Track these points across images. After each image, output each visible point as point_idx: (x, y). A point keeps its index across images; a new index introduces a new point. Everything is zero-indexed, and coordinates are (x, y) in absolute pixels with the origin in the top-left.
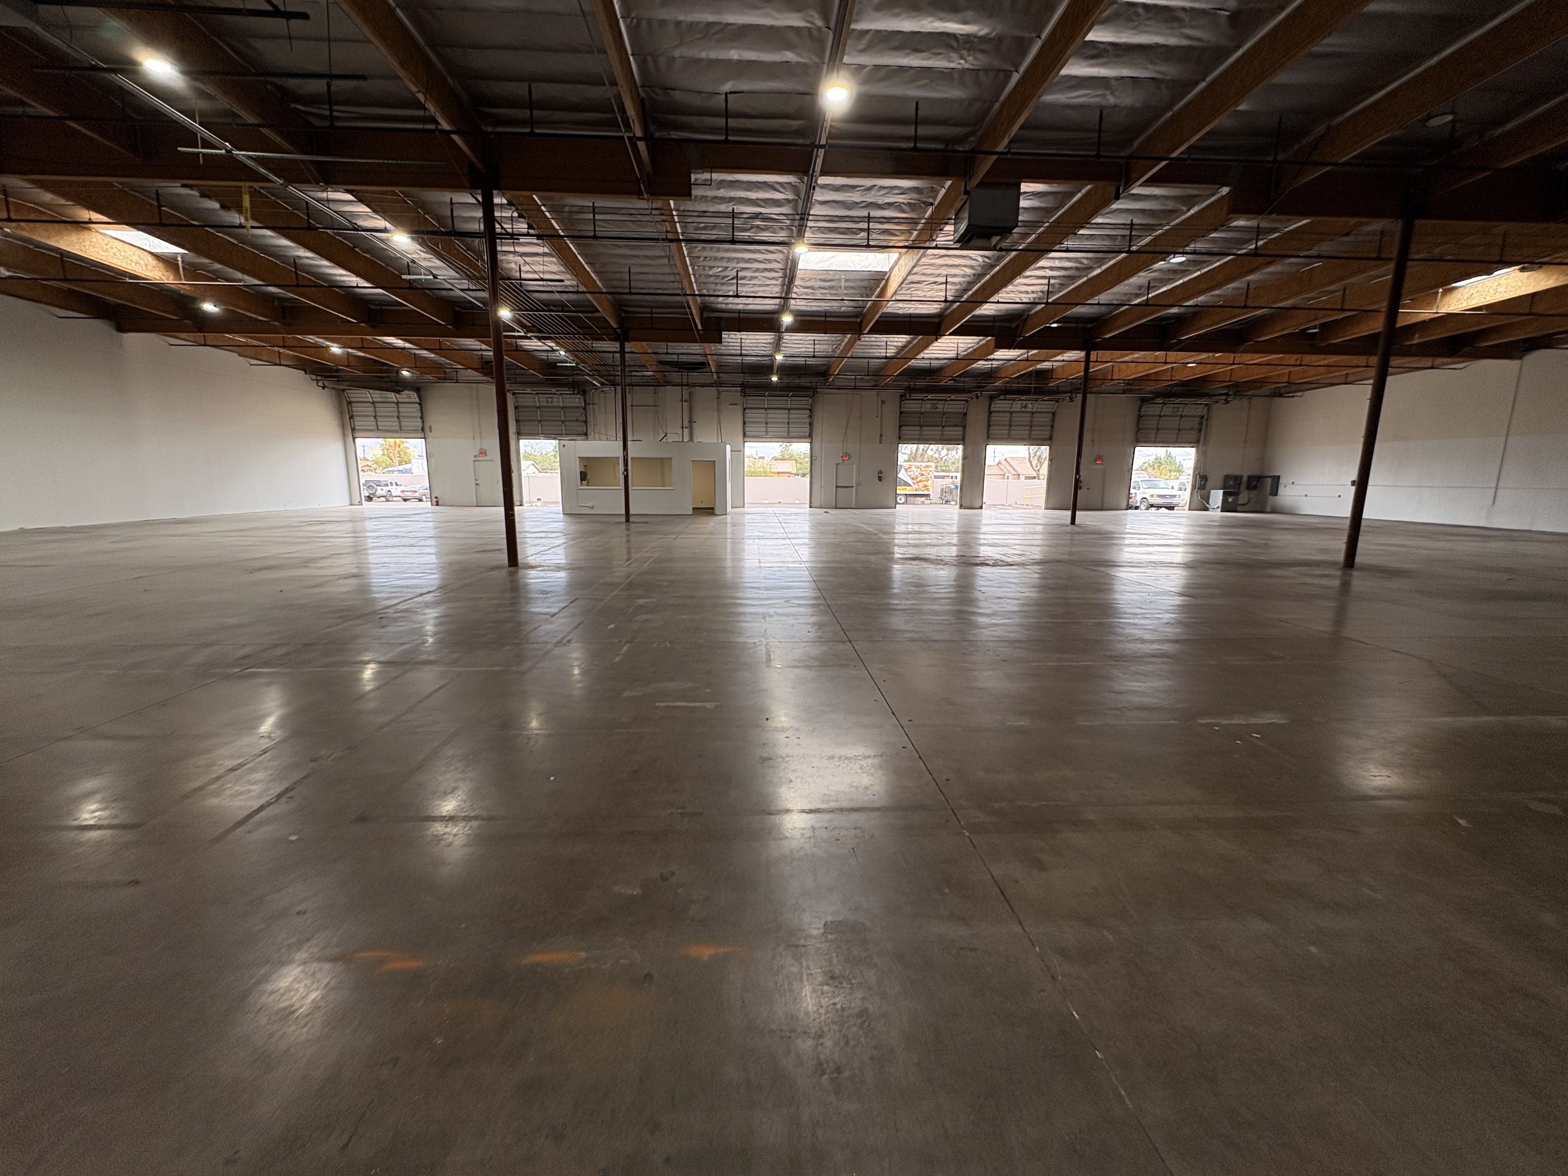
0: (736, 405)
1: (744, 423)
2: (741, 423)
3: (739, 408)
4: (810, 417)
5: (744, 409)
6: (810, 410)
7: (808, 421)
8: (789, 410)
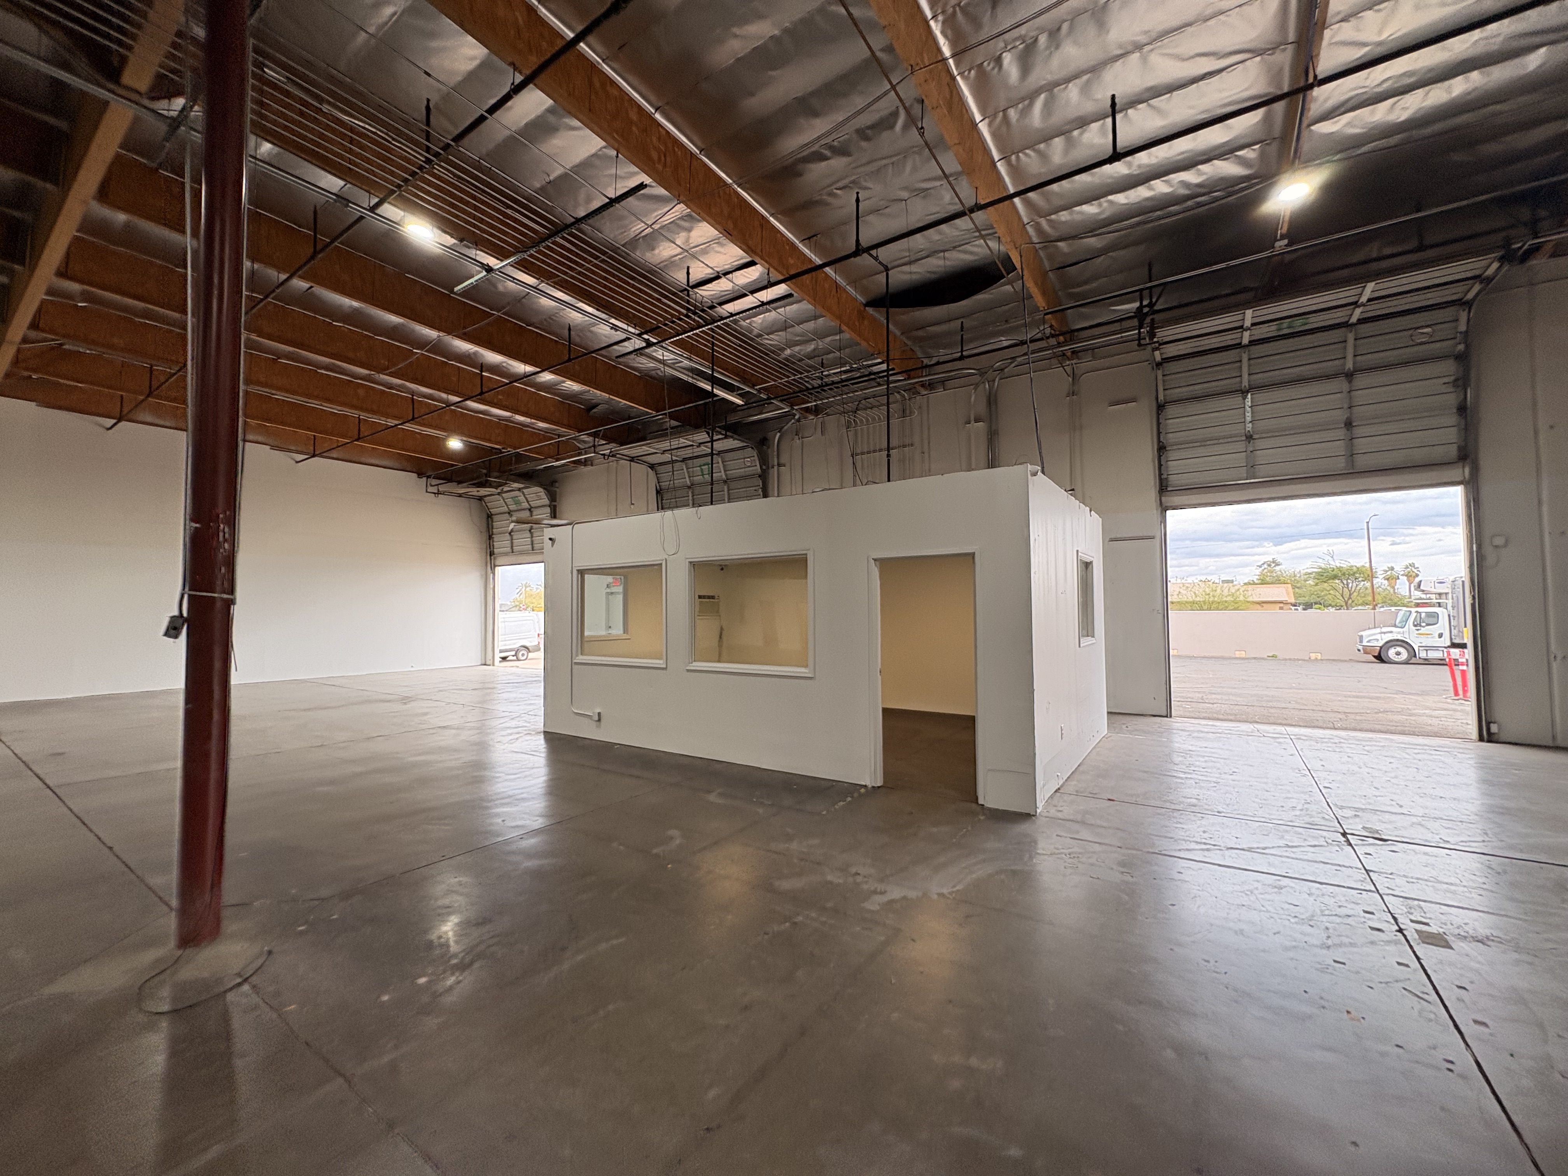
0: (1134, 400)
1: (1162, 449)
2: (1148, 451)
3: (1144, 409)
4: (1462, 382)
5: (1160, 407)
6: (1462, 358)
7: (1452, 400)
8: (1349, 376)
